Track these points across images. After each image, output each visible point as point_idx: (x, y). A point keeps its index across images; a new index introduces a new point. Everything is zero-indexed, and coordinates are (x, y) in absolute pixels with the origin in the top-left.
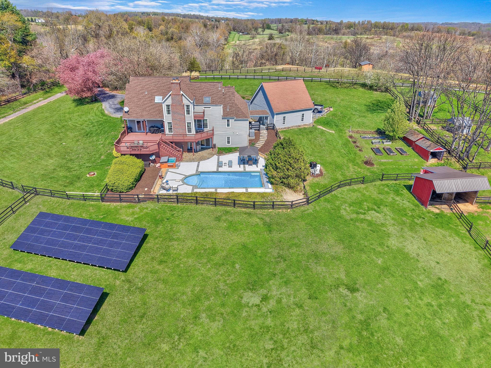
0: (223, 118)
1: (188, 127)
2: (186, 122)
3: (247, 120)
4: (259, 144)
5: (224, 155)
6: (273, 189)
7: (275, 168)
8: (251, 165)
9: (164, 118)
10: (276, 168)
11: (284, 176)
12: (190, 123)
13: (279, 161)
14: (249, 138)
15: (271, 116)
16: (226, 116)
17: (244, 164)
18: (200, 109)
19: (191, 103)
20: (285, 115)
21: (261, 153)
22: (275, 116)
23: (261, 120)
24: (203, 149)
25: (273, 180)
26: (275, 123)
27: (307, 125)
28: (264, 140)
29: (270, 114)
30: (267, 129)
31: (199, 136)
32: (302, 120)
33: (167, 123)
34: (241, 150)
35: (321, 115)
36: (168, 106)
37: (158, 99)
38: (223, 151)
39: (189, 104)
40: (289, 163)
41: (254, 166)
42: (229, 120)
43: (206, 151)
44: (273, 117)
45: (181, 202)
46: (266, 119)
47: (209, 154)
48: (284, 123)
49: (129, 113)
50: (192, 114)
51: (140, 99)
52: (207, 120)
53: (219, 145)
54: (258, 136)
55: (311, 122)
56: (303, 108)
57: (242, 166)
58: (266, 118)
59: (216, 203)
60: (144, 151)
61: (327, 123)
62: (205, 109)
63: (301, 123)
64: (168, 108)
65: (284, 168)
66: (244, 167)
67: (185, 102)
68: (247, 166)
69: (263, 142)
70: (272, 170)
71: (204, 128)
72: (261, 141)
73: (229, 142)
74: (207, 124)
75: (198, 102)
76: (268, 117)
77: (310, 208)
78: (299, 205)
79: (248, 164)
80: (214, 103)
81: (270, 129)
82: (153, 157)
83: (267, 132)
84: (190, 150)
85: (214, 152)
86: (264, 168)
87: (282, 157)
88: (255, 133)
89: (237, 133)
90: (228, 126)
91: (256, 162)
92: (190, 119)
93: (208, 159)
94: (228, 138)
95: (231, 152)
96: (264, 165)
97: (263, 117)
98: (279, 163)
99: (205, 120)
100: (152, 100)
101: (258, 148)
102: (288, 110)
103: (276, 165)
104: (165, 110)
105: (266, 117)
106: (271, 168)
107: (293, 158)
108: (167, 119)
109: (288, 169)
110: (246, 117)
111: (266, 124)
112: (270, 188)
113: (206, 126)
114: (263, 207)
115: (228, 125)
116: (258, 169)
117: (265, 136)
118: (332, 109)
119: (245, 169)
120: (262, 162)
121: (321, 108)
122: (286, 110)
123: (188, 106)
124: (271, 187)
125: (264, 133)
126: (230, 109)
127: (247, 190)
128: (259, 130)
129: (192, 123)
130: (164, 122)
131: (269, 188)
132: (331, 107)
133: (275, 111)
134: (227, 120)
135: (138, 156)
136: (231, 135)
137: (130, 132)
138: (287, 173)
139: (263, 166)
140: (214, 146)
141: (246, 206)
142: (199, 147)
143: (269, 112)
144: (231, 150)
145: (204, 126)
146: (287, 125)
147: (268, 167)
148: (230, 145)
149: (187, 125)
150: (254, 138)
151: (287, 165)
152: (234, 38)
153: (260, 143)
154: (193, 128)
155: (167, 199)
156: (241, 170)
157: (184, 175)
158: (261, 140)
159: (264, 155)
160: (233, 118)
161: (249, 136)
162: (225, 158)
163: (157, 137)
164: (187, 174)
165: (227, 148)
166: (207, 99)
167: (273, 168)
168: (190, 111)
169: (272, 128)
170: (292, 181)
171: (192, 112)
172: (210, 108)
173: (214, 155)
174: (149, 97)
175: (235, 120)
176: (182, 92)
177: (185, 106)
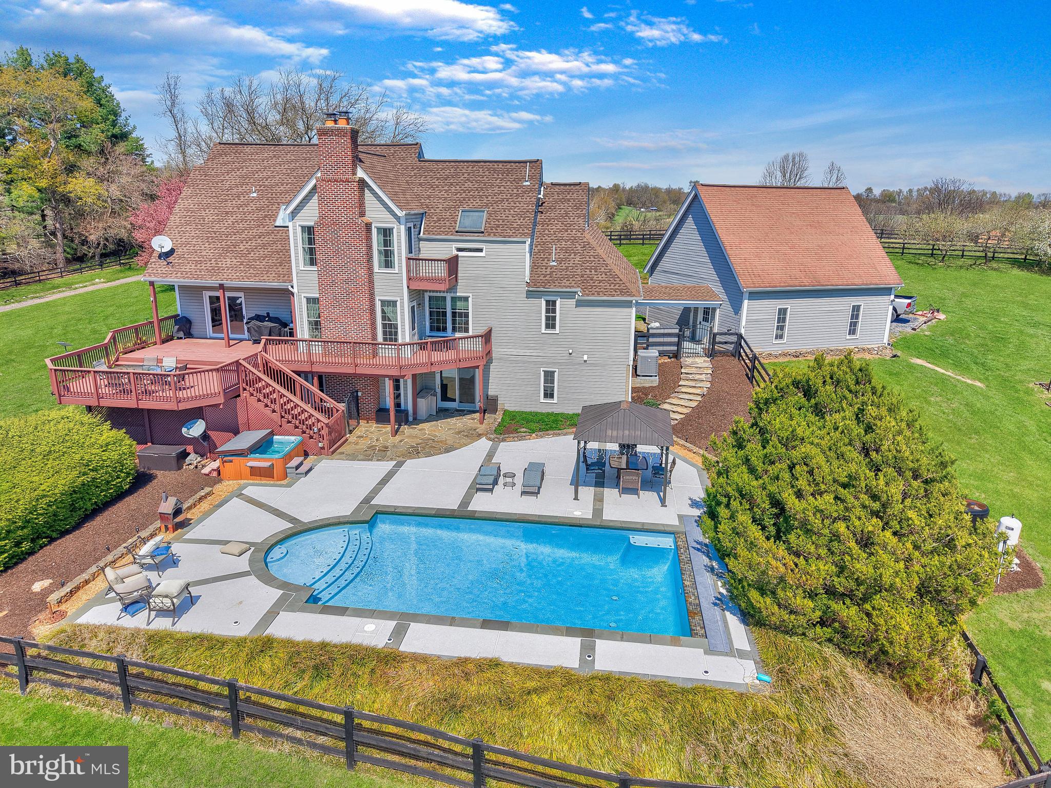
0: (530, 294)
1: (384, 318)
2: (377, 298)
3: (628, 304)
4: (677, 408)
5: (522, 438)
6: (763, 665)
7: (769, 522)
8: (634, 491)
9: (291, 281)
11: (840, 584)
12: (394, 303)
13: (802, 483)
14: (631, 382)
15: (727, 306)
16: (545, 285)
17: (600, 482)
18: (441, 253)
19: (398, 218)
20: (788, 304)
21: (682, 442)
22: (746, 302)
23: (685, 321)
24: (443, 413)
25: (764, 603)
26: (743, 331)
27: (869, 351)
28: (698, 391)
29: (724, 297)
30: (711, 354)
31: (420, 354)
32: (852, 332)
33: (304, 301)
34: (590, 416)
35: (909, 330)
36: (309, 230)
38: (520, 425)
39: (394, 225)
40: (875, 497)
41: (649, 497)
42: (554, 303)
43: (452, 421)
44: (737, 309)
45: (145, 704)
46: (705, 319)
47: (459, 432)
48: (781, 337)
49: (171, 259)
50: (400, 267)
51: (227, 213)
52: (466, 299)
53: (509, 402)
54: (671, 375)
55: (886, 341)
56: (858, 282)
57: (587, 493)
58: (708, 313)
62: (460, 254)
63: (845, 342)
64: (311, 241)
65: (841, 527)
66: (599, 499)
67: (376, 214)
68: (610, 494)
69: (691, 397)
70: (754, 532)
71: (454, 329)
72: (687, 397)
73: (549, 394)
74: (467, 315)
75: (436, 226)
76: (714, 310)
79: (617, 486)
80: (498, 231)
81: (723, 354)
82: (197, 429)
83: (709, 364)
84: (385, 414)
85: (482, 428)
86: (697, 512)
87: (820, 459)
88: (660, 365)
89: (585, 358)
90: (547, 326)
91: (656, 478)
92: (393, 285)
93: (447, 451)
94: (549, 376)
95: (551, 428)
96: (700, 495)
97: (696, 309)
98: (799, 495)
99: (460, 298)
100: (266, 216)
101: (673, 423)
102: (797, 282)
103: (777, 503)
104: (296, 246)
105: (707, 311)
106: (744, 518)
107: (900, 472)
108: (305, 282)
109: (866, 542)
110: (625, 292)
111: (706, 340)
112: (741, 654)
115: (551, 323)
116: (668, 517)
117: (703, 377)
118: (942, 316)
119: (598, 512)
120: (688, 482)
121: (909, 305)
122: (791, 283)
123: (386, 233)
124: (747, 648)
125: (698, 365)
126: (560, 261)
127: (588, 651)
128: (676, 355)
129: (402, 303)
130: (293, 294)
131: (731, 652)
132: (938, 311)
133: (746, 283)
134: (548, 302)
136: (560, 364)
137: (181, 334)
138: (862, 567)
139: (694, 504)
140: (491, 405)
142: (425, 405)
143: (718, 289)
144: (556, 421)
145: (454, 322)
146: (788, 344)
147: (723, 512)
148: (555, 406)
149: (383, 312)
150: (655, 381)
151: (858, 511)
153: (682, 402)
154: (403, 325)
156: (577, 514)
157: (292, 520)
158: (684, 390)
159: (695, 449)
160: (570, 295)
161: (636, 374)
162: (518, 453)
164: (306, 517)
165: (542, 414)
166: (472, 218)
167: (754, 520)
168: (392, 252)
169: (730, 349)
171: (400, 256)
172: (481, 250)
173: (479, 436)
174: (259, 209)
175: (580, 304)
176: (360, 173)
177: (374, 232)
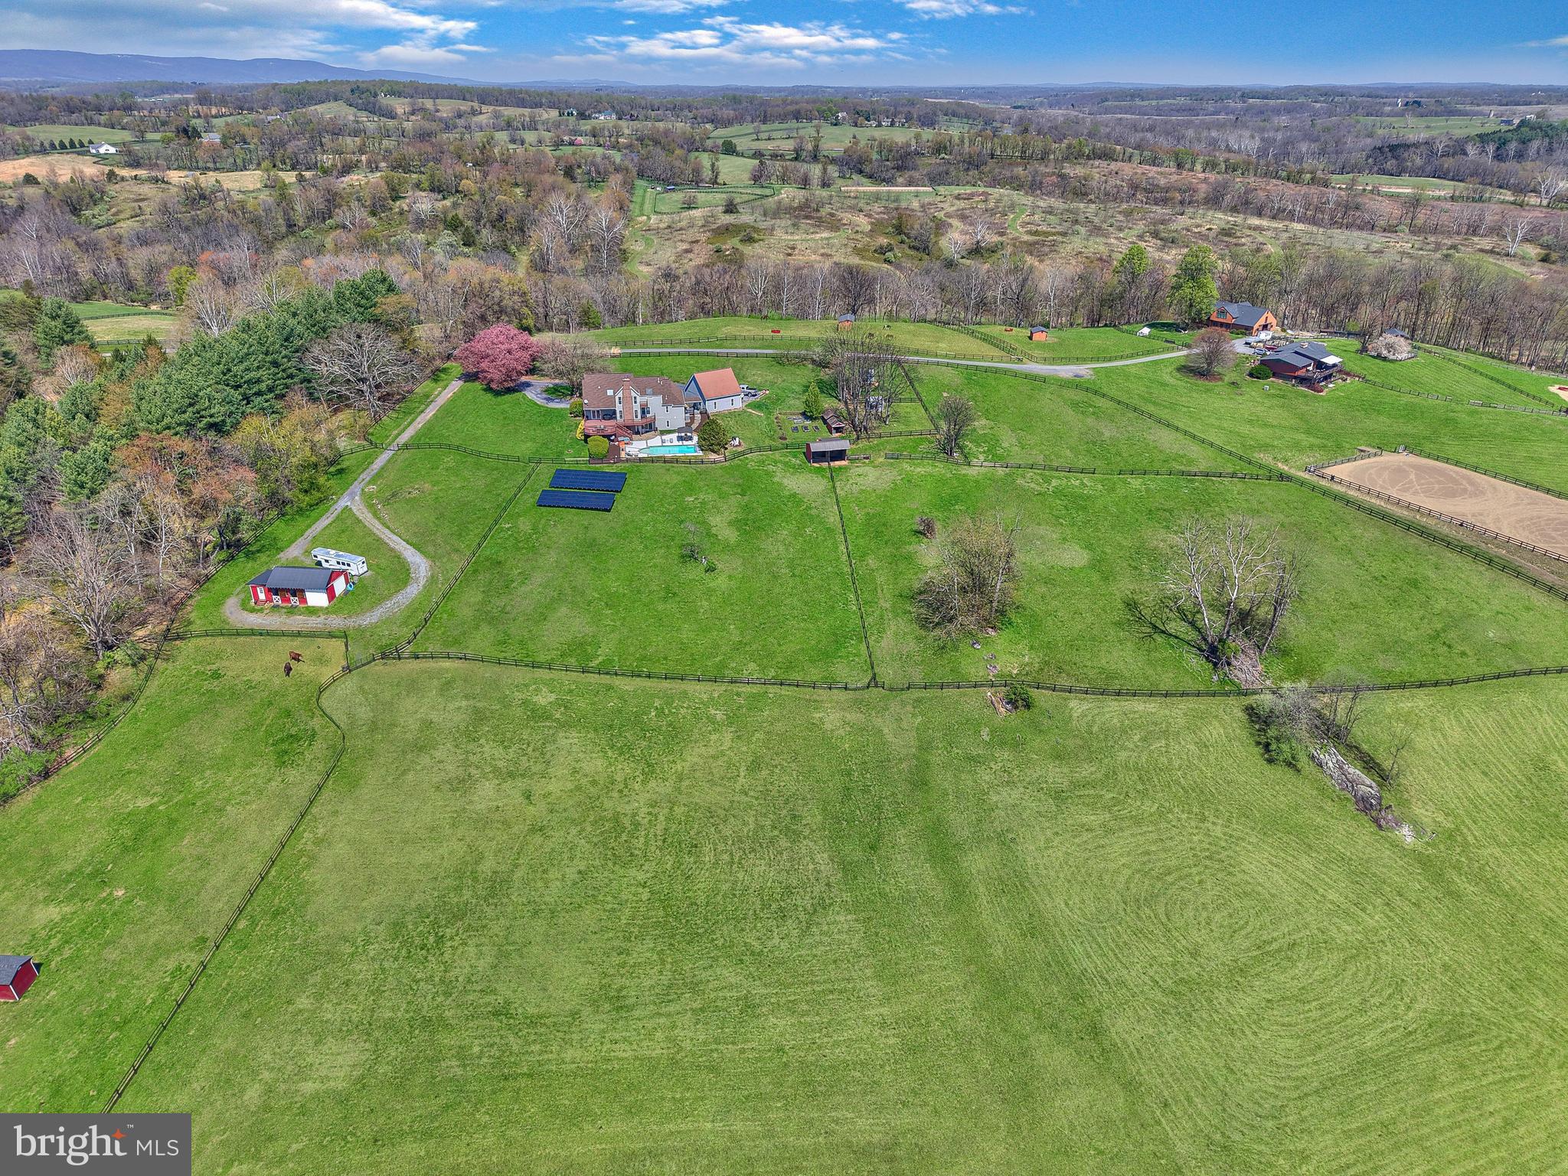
0: (662, 406)
1: (635, 414)
2: (634, 410)
3: (683, 406)
4: (694, 426)
5: (666, 434)
6: (703, 453)
8: (687, 440)
9: (616, 408)
10: (705, 439)
11: (711, 445)
12: (637, 410)
15: (703, 402)
16: (665, 403)
17: (682, 440)
18: (645, 399)
20: (716, 401)
21: (695, 432)
22: (707, 402)
23: (695, 406)
24: (648, 431)
25: (702, 448)
26: (707, 408)
27: (736, 408)
28: (698, 422)
29: (702, 400)
30: (700, 413)
31: (644, 420)
32: (733, 405)
33: (619, 411)
34: (680, 430)
35: (753, 399)
36: (619, 398)
37: (610, 392)
38: (663, 433)
39: (636, 395)
41: (690, 441)
42: (668, 407)
43: (651, 432)
44: (705, 403)
45: (643, 462)
47: (653, 434)
48: (715, 408)
49: (587, 404)
50: (638, 404)
51: (595, 392)
52: (650, 407)
53: (660, 428)
54: (692, 419)
55: (741, 406)
57: (680, 441)
58: (700, 404)
59: (665, 462)
60: (606, 433)
61: (758, 406)
62: (648, 399)
63: (732, 407)
64: (619, 400)
67: (633, 394)
70: (703, 442)
71: (648, 414)
73: (668, 425)
75: (643, 394)
77: (727, 464)
78: (720, 462)
79: (685, 440)
80: (654, 394)
82: (614, 436)
83: (700, 416)
84: (638, 433)
85: (657, 433)
88: (690, 417)
89: (675, 417)
90: (667, 412)
91: (691, 438)
92: (637, 407)
93: (653, 438)
94: (668, 422)
97: (697, 403)
99: (648, 407)
100: (605, 393)
101: (693, 429)
104: (616, 401)
108: (619, 408)
110: (682, 404)
111: (699, 409)
113: (649, 412)
114: (696, 463)
117: (699, 419)
118: (768, 392)
120: (696, 438)
121: (754, 392)
122: (717, 396)
123: (635, 397)
125: (698, 417)
126: (668, 398)
128: (693, 414)
129: (639, 410)
130: (616, 410)
133: (707, 398)
134: (666, 407)
135: (604, 436)
136: (670, 419)
137: (587, 420)
138: (714, 443)
139: (696, 440)
140: (657, 428)
141: (684, 462)
142: (645, 429)
143: (701, 398)
144: (671, 431)
145: (647, 412)
146: (717, 409)
147: (699, 440)
148: (670, 428)
149: (635, 412)
150: (689, 421)
152: (642, 204)
153: (695, 424)
154: (639, 414)
155: (627, 460)
157: (640, 447)
158: (695, 422)
159: (697, 433)
160: (671, 405)
161: (686, 420)
162: (667, 437)
163: (612, 422)
164: (642, 447)
165: (667, 429)
166: (649, 391)
167: (703, 440)
168: (636, 401)
169: (704, 413)
170: (716, 448)
171: (638, 402)
172: (652, 398)
173: (658, 435)
174: (603, 391)
175: (673, 407)
176: (630, 387)
177: (633, 397)
